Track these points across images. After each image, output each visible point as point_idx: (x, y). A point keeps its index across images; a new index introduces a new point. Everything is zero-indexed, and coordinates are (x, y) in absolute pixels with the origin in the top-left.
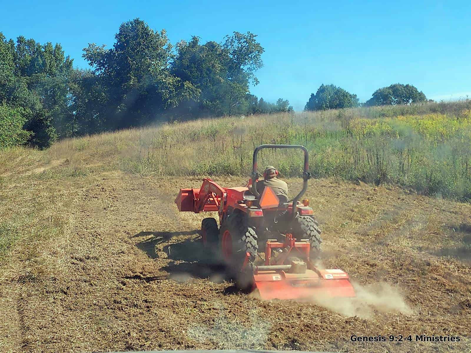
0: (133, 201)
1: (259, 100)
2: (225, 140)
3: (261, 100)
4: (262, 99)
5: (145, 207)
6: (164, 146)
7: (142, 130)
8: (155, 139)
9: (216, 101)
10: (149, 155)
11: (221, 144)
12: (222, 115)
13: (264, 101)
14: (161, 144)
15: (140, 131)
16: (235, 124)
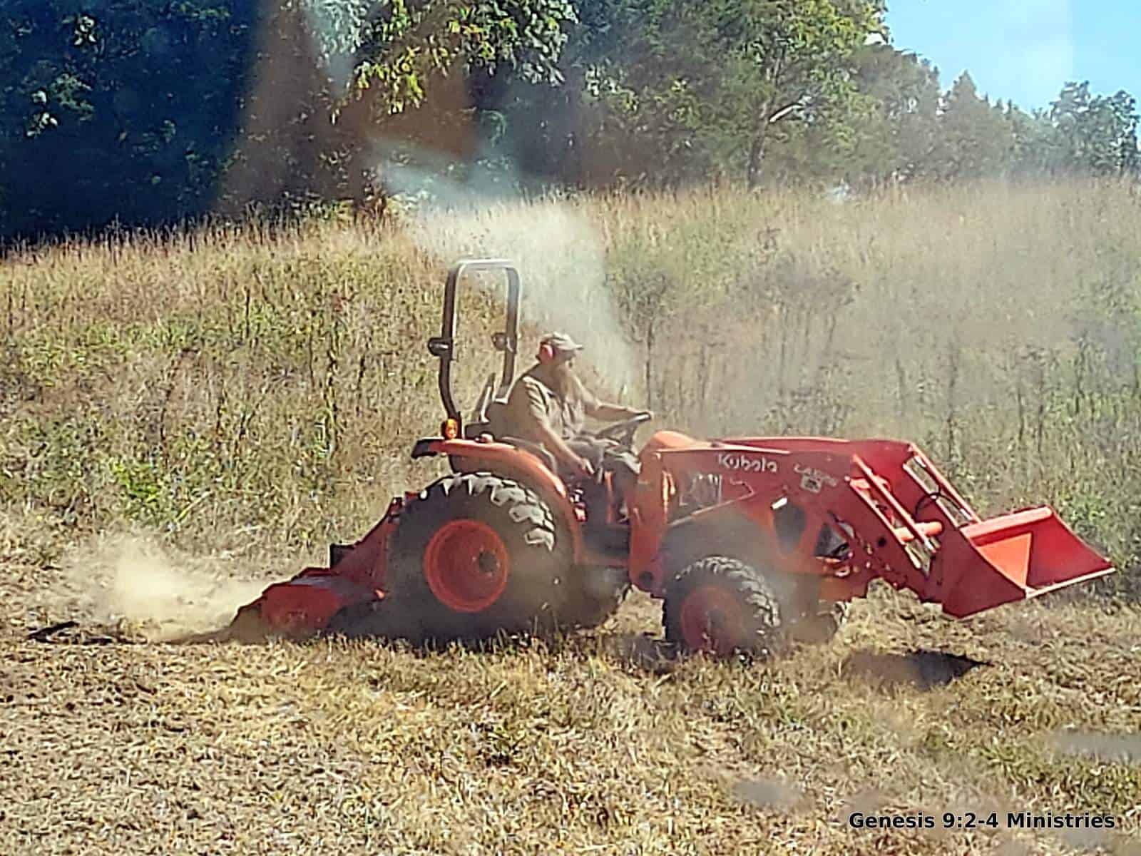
0: (106, 707)
1: (945, 87)
2: (718, 338)
3: (957, 85)
4: (964, 86)
5: (183, 749)
6: (323, 361)
7: (185, 251)
8: (266, 310)
9: (672, 84)
10: (225, 416)
11: (690, 366)
12: (703, 177)
13: (979, 94)
14: (299, 346)
15: (172, 257)
16: (785, 240)
